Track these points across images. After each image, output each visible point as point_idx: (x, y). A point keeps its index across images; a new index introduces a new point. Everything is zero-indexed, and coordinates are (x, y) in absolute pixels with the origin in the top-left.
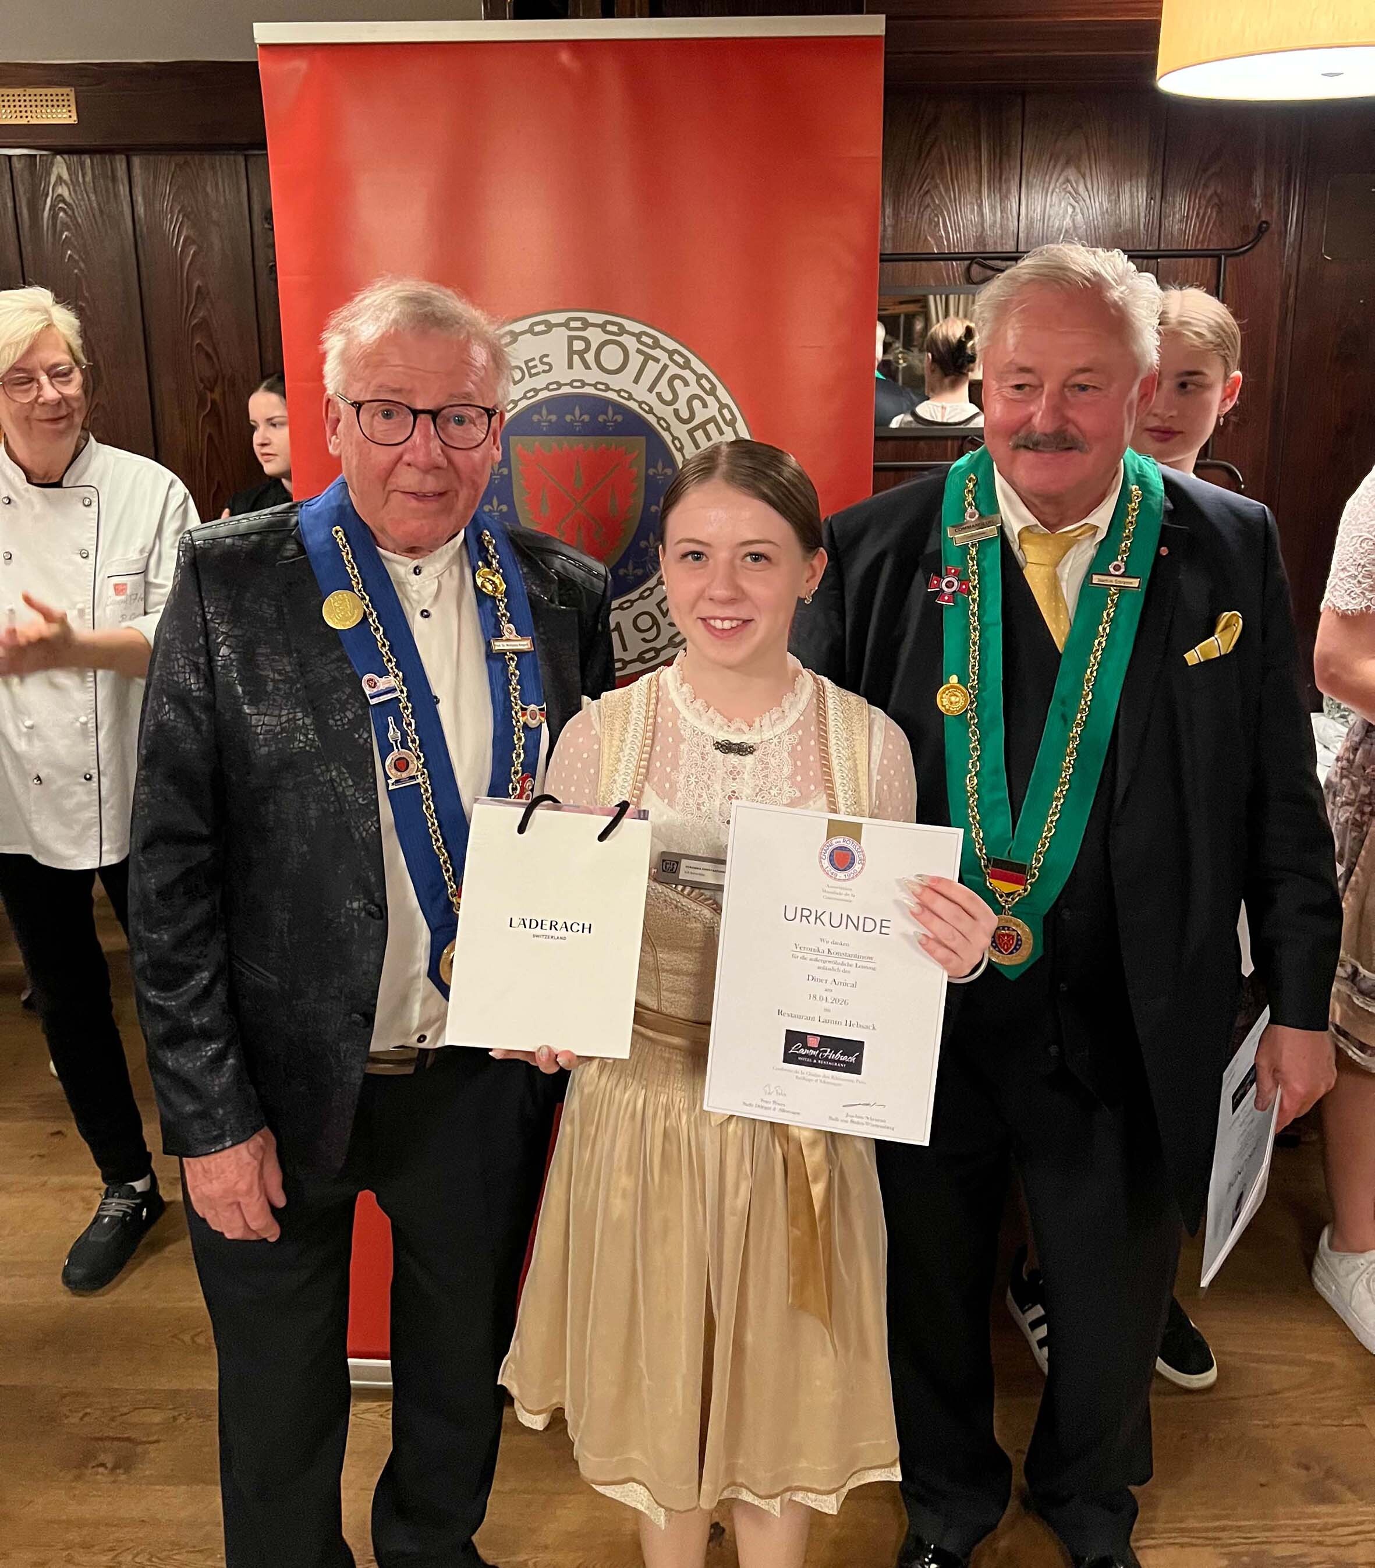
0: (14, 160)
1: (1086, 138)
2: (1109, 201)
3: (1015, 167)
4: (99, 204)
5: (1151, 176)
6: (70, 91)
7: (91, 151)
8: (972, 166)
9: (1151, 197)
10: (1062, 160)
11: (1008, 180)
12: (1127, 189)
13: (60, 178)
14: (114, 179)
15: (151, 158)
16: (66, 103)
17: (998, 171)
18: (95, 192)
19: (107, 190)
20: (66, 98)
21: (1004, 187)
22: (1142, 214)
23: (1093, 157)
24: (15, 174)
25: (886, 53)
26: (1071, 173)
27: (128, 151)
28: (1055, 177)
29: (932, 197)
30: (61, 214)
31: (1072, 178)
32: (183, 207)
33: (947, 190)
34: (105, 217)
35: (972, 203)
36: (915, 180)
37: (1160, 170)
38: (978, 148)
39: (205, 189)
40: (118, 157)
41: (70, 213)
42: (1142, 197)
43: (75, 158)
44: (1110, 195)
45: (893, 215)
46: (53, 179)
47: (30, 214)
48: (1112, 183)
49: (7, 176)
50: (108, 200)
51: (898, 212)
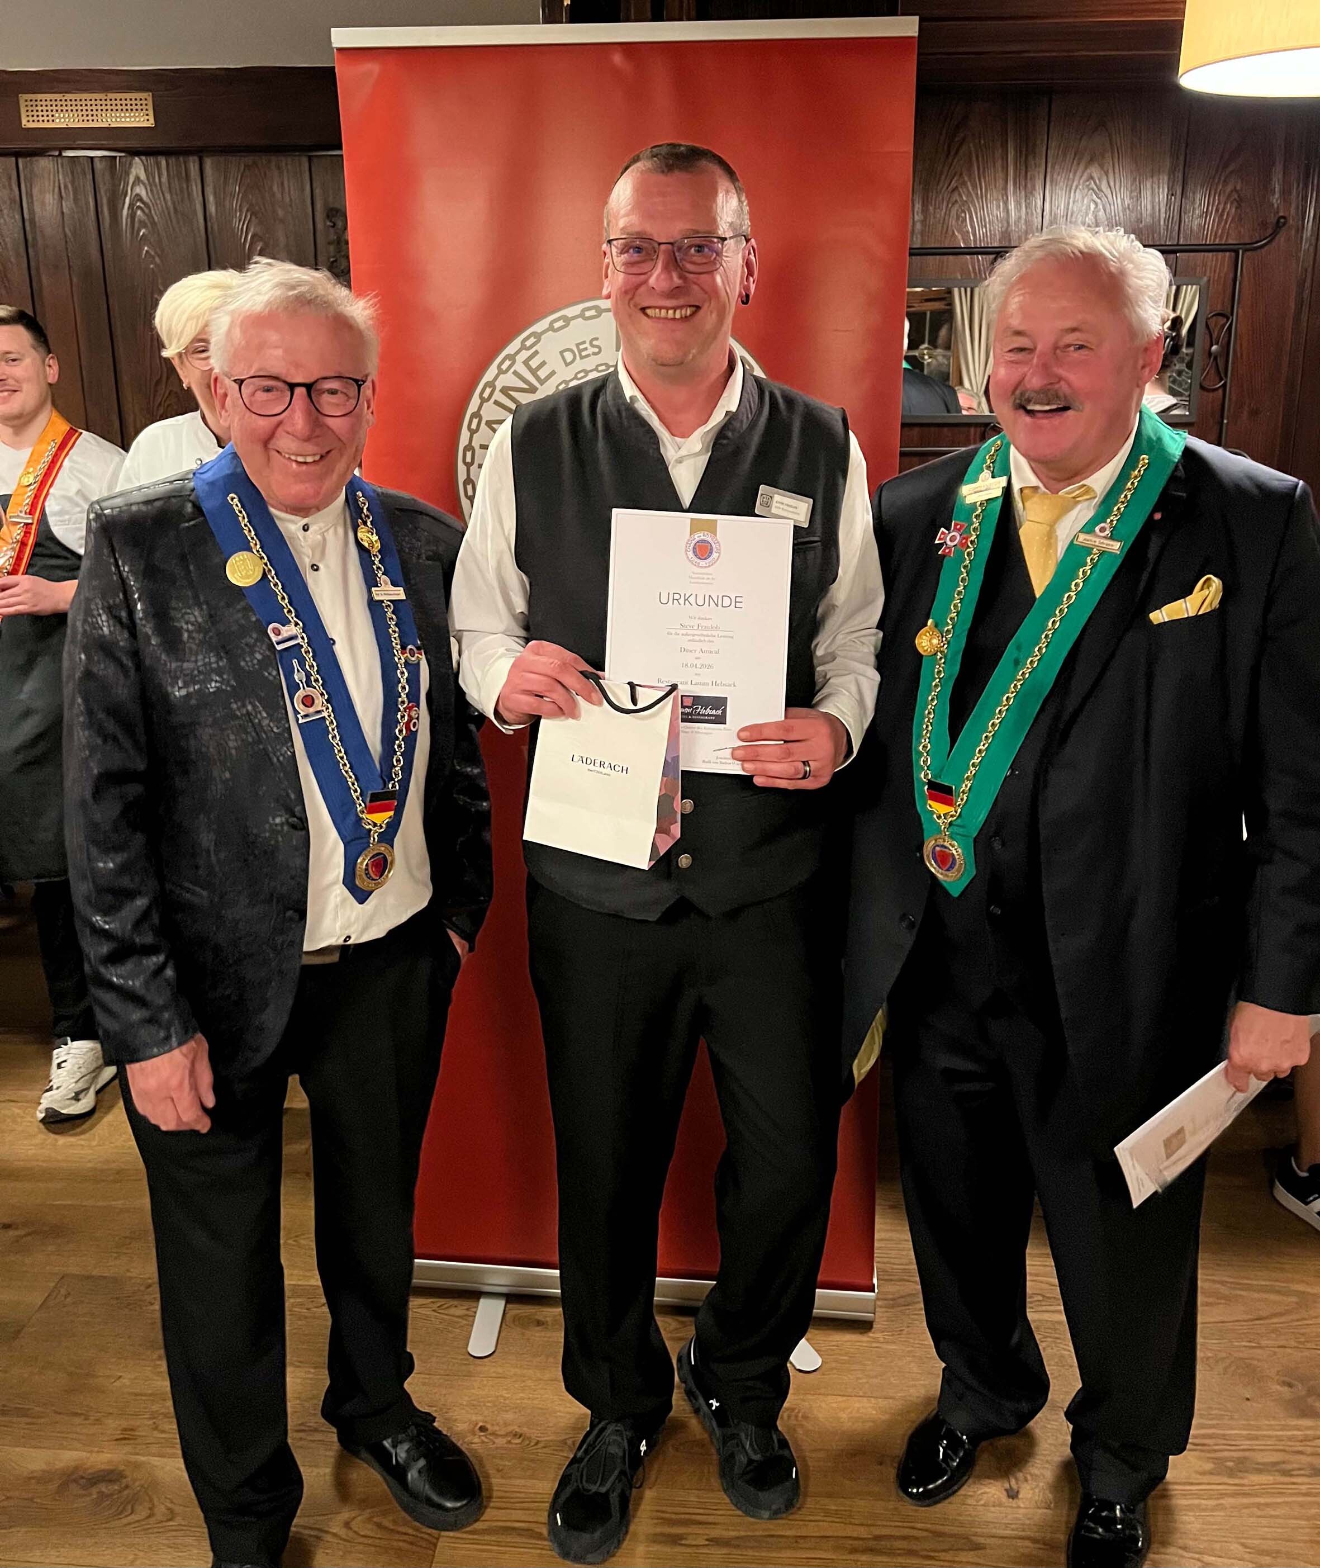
0: (96, 160)
1: (1110, 135)
2: (1131, 198)
3: (1040, 164)
4: (174, 203)
5: (1172, 172)
6: (147, 96)
7: (167, 153)
8: (999, 162)
9: (1171, 193)
10: (1087, 158)
11: (1033, 179)
12: (1149, 185)
13: (138, 179)
14: (188, 178)
15: (222, 159)
16: (144, 107)
17: (1023, 168)
18: (170, 192)
19: (182, 191)
20: (144, 102)
21: (1029, 185)
22: (1163, 210)
23: (1115, 154)
24: (96, 176)
25: (919, 54)
26: (1095, 171)
27: (200, 153)
28: (1078, 174)
29: (960, 195)
30: (139, 212)
31: (1095, 175)
32: (251, 205)
33: (974, 187)
34: (179, 216)
35: (998, 200)
36: (943, 177)
37: (1181, 165)
38: (1005, 148)
39: (271, 188)
40: (191, 158)
41: (147, 211)
42: (1163, 193)
43: (151, 160)
44: (1131, 192)
45: (923, 211)
46: (131, 179)
47: (110, 213)
48: (1135, 180)
49: (90, 177)
50: (182, 201)
51: (927, 210)
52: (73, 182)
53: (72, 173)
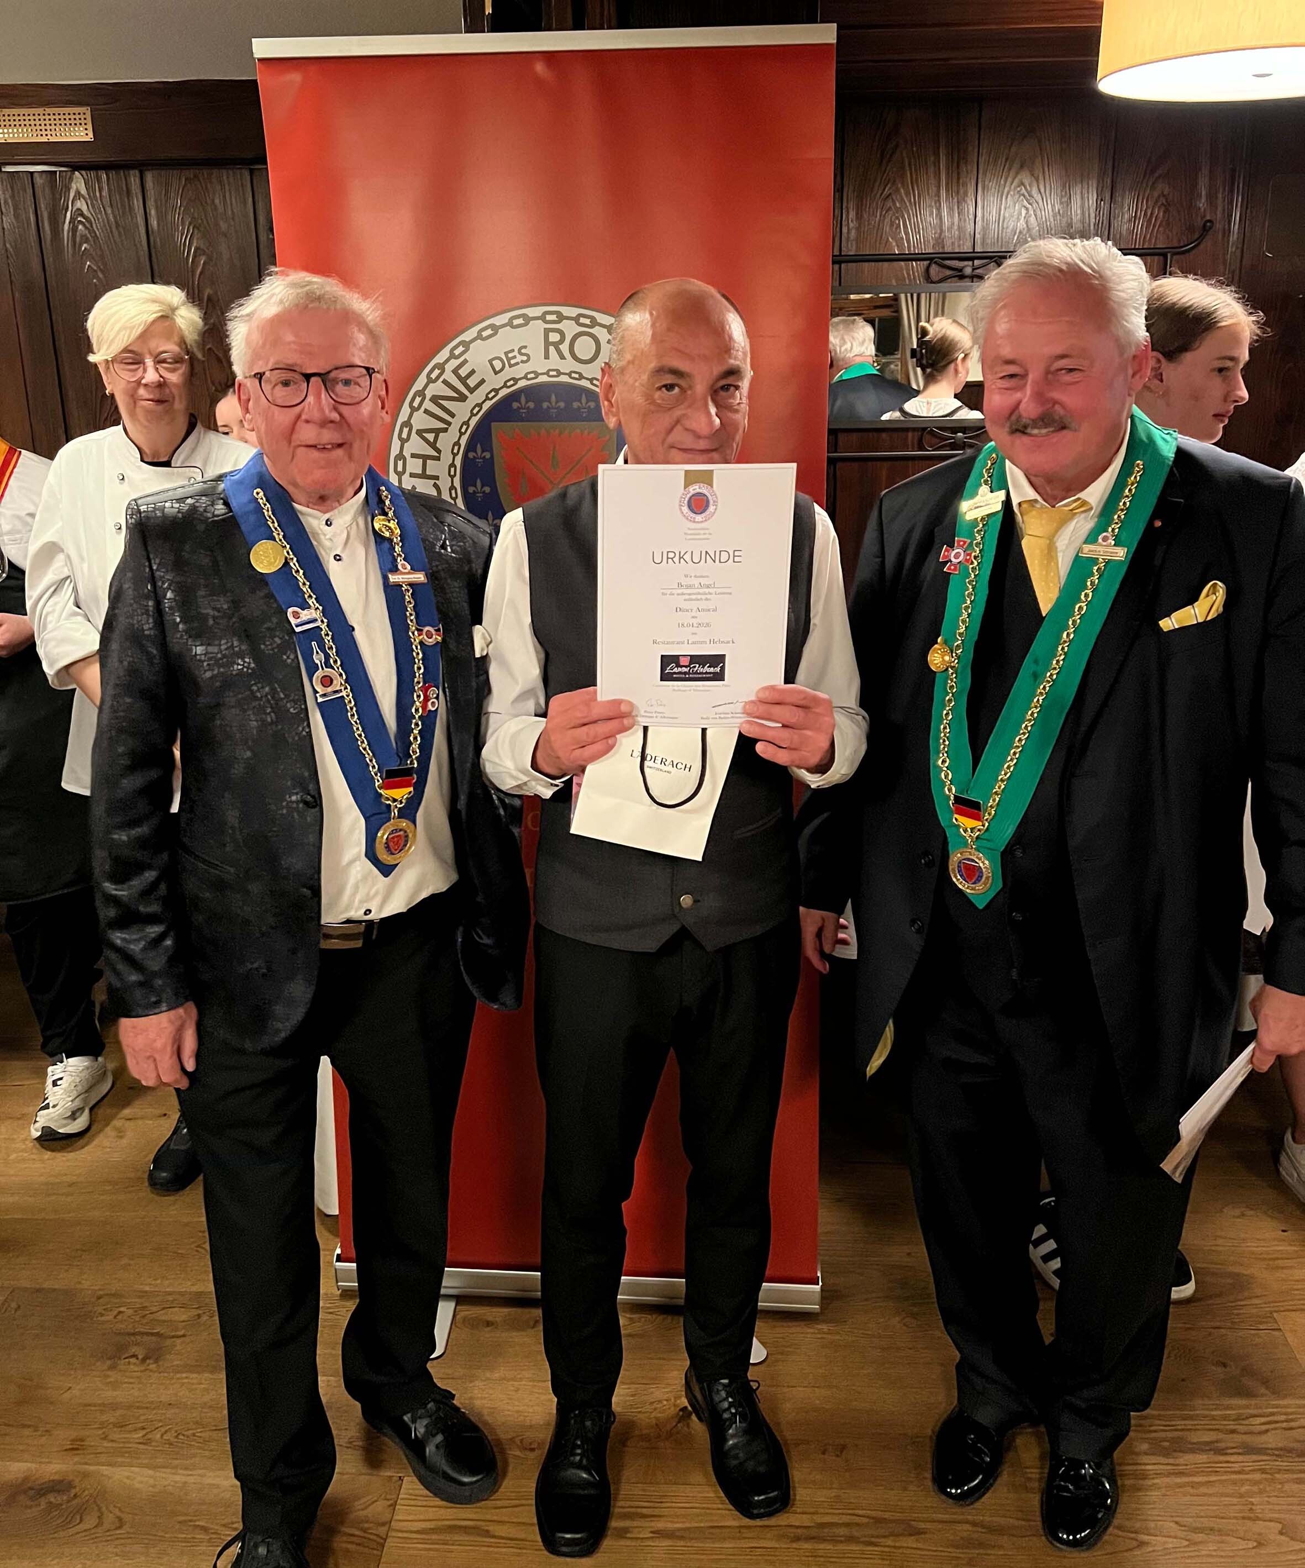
0: (36, 175)
1: (1040, 141)
2: (1061, 203)
3: (972, 171)
4: (115, 217)
5: (1101, 177)
6: (86, 111)
7: (108, 167)
8: (931, 170)
9: (1100, 199)
10: (1016, 165)
11: (965, 184)
12: (1078, 192)
13: (78, 193)
14: (129, 192)
15: (163, 172)
16: (83, 122)
17: (955, 175)
18: (112, 206)
19: (123, 205)
20: (82, 116)
21: (961, 191)
22: (1093, 215)
23: (1046, 160)
24: (36, 189)
25: (838, 63)
26: (1025, 177)
27: (142, 167)
28: (1010, 180)
29: (893, 201)
30: (80, 227)
31: (1027, 182)
32: (193, 218)
33: (908, 194)
34: (121, 230)
35: (930, 206)
36: (877, 183)
37: (1109, 170)
38: (937, 155)
39: (213, 201)
40: (132, 172)
41: (88, 225)
42: (1092, 198)
43: (93, 173)
44: (1061, 197)
45: (857, 218)
46: (72, 195)
47: (51, 230)
48: (1064, 186)
49: (30, 191)
50: (124, 213)
51: (862, 216)
52: (13, 197)
53: (12, 188)
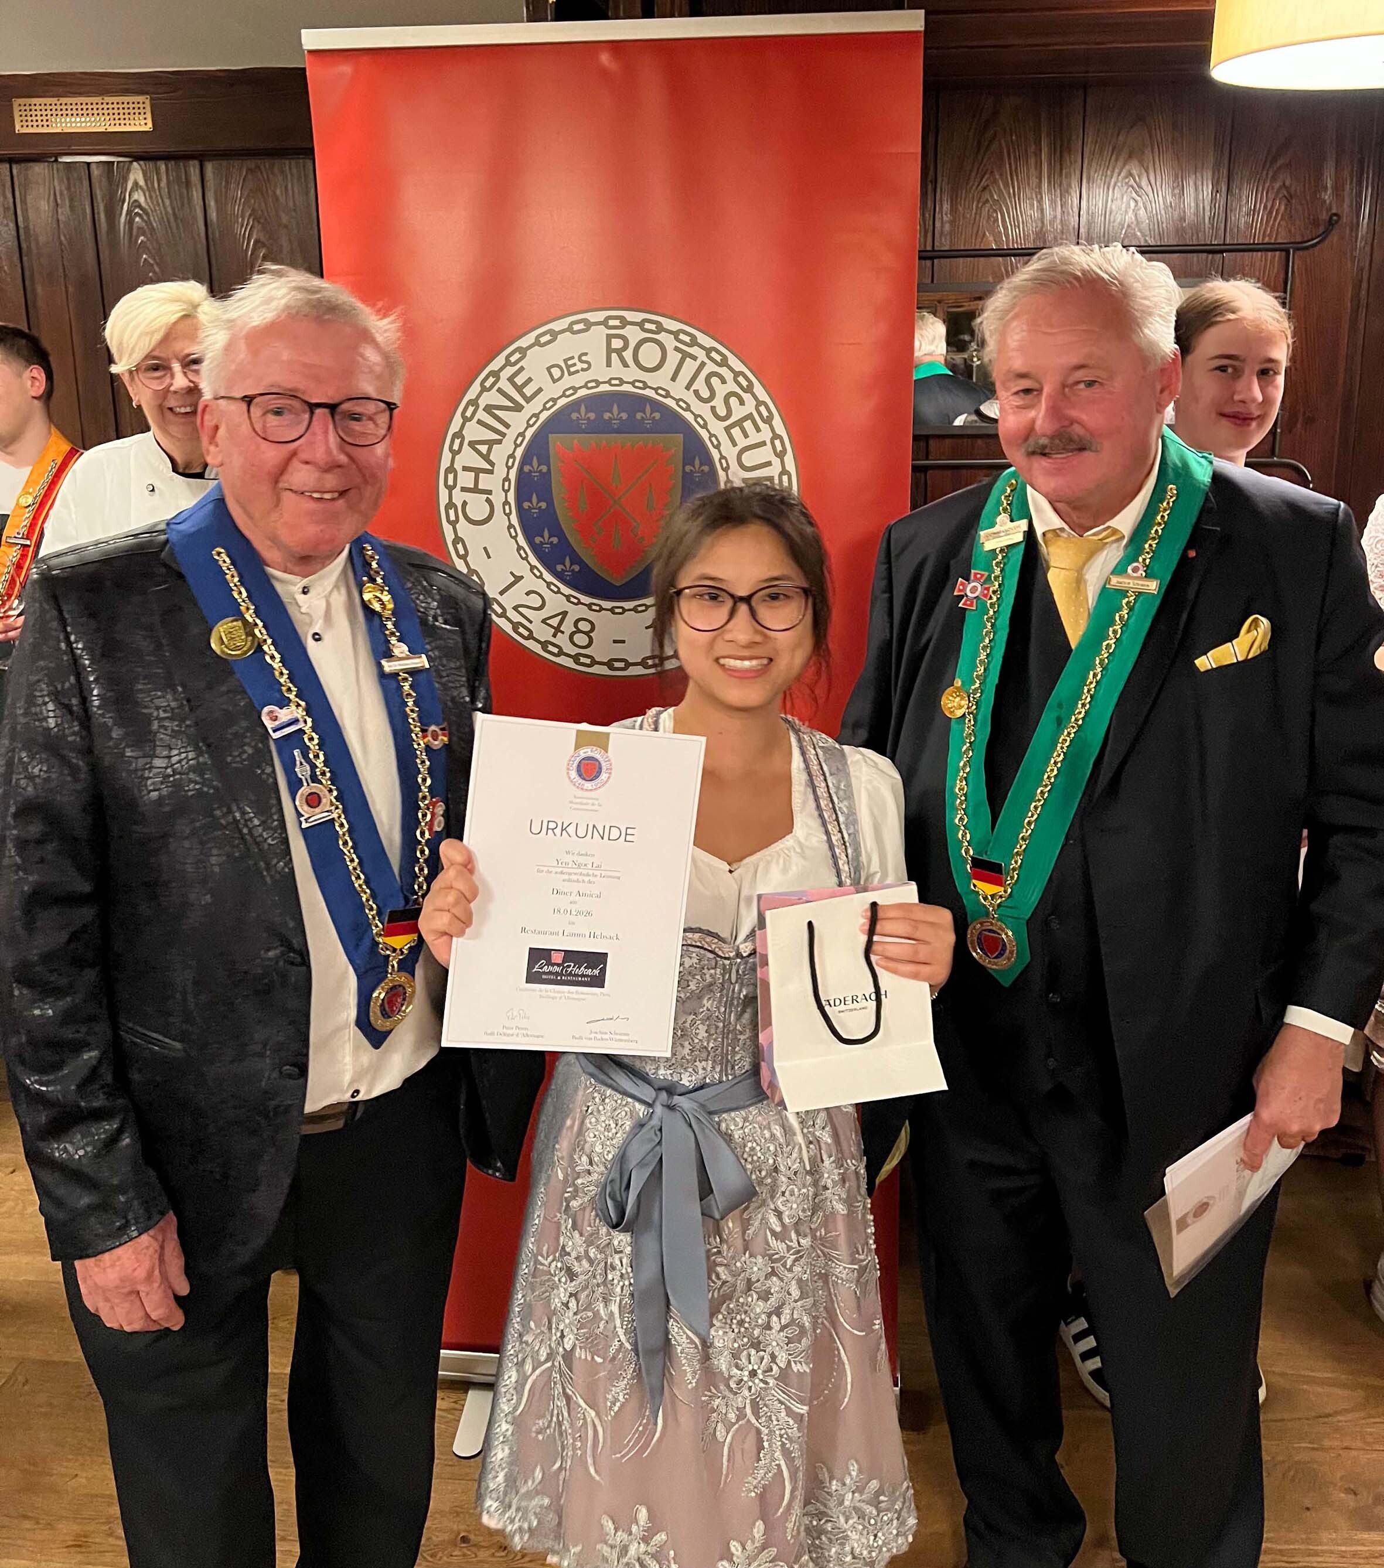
0: (93, 166)
1: (1152, 129)
2: (1174, 195)
3: (1075, 161)
4: (171, 209)
5: (1216, 167)
6: (147, 100)
7: (167, 157)
8: (1032, 160)
9: (1216, 190)
10: (1124, 155)
11: (1067, 173)
12: (1191, 183)
13: (136, 184)
14: (188, 184)
15: (223, 164)
16: (143, 111)
17: (1058, 165)
18: (170, 199)
19: (179, 196)
20: (142, 106)
21: (1064, 181)
22: (1207, 208)
23: (1156, 150)
24: (93, 180)
26: (1134, 168)
27: (200, 157)
28: (1116, 169)
29: (993, 194)
30: (137, 219)
31: (1134, 172)
32: (253, 209)
33: (1006, 186)
34: (180, 225)
35: (1031, 198)
36: (973, 175)
37: (1226, 162)
38: (1039, 143)
39: (274, 192)
40: (191, 163)
41: (145, 217)
42: (1207, 190)
43: (150, 164)
44: (1174, 188)
45: (951, 211)
46: (130, 185)
47: (107, 220)
48: (1176, 177)
49: (88, 184)
50: (182, 208)
51: (956, 208)
52: (70, 188)
53: (68, 179)
